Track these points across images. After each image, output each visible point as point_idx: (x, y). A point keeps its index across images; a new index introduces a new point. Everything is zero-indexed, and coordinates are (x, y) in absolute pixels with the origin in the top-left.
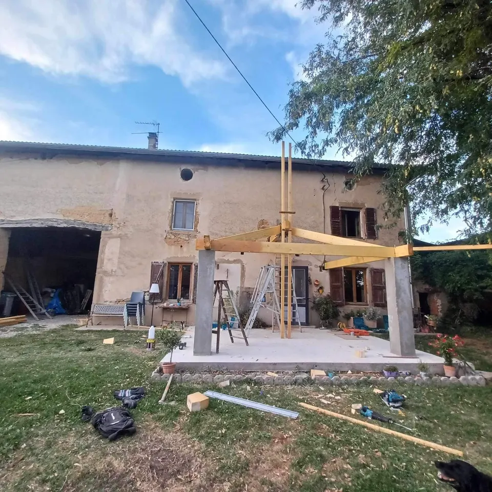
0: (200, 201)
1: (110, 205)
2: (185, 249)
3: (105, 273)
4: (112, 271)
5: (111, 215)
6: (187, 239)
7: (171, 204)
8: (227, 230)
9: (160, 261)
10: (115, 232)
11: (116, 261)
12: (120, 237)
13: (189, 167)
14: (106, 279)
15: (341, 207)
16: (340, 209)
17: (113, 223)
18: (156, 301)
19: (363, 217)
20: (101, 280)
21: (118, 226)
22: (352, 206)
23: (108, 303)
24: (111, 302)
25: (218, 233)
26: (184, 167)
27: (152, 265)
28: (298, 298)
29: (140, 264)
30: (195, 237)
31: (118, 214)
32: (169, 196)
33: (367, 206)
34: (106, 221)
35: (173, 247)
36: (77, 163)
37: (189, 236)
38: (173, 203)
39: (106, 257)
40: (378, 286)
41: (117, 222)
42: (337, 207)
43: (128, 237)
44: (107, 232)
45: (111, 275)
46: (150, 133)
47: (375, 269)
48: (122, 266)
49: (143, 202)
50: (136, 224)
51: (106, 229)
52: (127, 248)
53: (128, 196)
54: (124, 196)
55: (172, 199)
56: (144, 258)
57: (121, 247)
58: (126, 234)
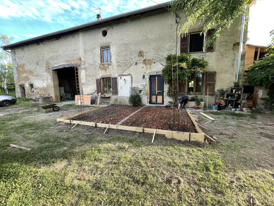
0: (111, 47)
1: (79, 55)
2: (107, 71)
4: (84, 83)
5: (80, 59)
6: (108, 66)
7: (100, 50)
8: (124, 60)
9: (99, 77)
10: (82, 67)
11: (85, 78)
12: (84, 69)
13: (105, 29)
14: (83, 86)
16: (188, 35)
17: (81, 63)
19: (205, 37)
21: (83, 64)
22: (197, 31)
25: (120, 61)
26: (103, 30)
27: (96, 79)
28: (158, 91)
29: (92, 79)
30: (110, 65)
31: (83, 59)
32: (99, 46)
33: (209, 28)
34: (79, 62)
35: (103, 71)
36: (67, 39)
37: (108, 64)
38: (101, 49)
43: (87, 69)
45: (84, 85)
47: (210, 72)
48: (87, 81)
49: (90, 51)
50: (88, 62)
51: (80, 66)
52: (87, 73)
53: (84, 50)
54: (83, 50)
55: (100, 48)
56: (93, 77)
57: (85, 73)
58: (86, 67)
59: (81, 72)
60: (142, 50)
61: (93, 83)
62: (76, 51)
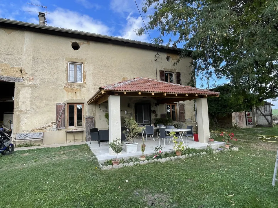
0: (86, 64)
1: (20, 64)
2: (78, 94)
3: (21, 111)
4: (26, 110)
5: (21, 71)
6: (79, 88)
7: (66, 65)
8: (104, 83)
9: (62, 102)
10: (25, 82)
11: (28, 103)
12: (30, 86)
13: (77, 41)
14: (22, 116)
15: (165, 71)
16: (164, 72)
17: (24, 77)
18: (61, 128)
19: (175, 77)
20: (18, 116)
21: (28, 79)
22: (170, 71)
23: (25, 132)
24: (28, 131)
25: (99, 84)
27: (56, 105)
28: (145, 121)
29: (48, 105)
30: (84, 87)
31: (27, 70)
32: (65, 59)
33: (177, 71)
34: (18, 75)
35: (70, 93)
37: (80, 86)
39: (20, 100)
40: (182, 112)
41: (27, 76)
42: (163, 71)
43: (36, 87)
44: (20, 83)
45: (26, 113)
46: (39, 13)
47: (181, 104)
48: (34, 107)
49: (46, 63)
50: (42, 78)
51: (19, 81)
52: (36, 95)
53: (34, 58)
54: (30, 58)
55: (67, 62)
56: (50, 101)
57: (31, 94)
58: (35, 85)
59: (20, 91)
60: (126, 77)
61: (49, 111)
62: (12, 56)
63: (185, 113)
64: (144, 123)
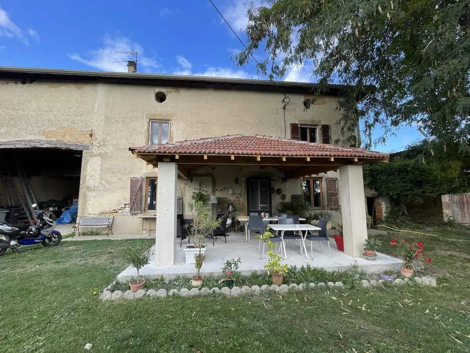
0: (173, 122)
1: (90, 126)
3: (88, 188)
4: (94, 186)
5: (91, 135)
7: (147, 124)
9: (138, 176)
10: (95, 150)
11: (97, 177)
12: (100, 155)
13: (163, 90)
14: (89, 194)
15: (301, 125)
16: (299, 126)
17: (94, 143)
18: (136, 212)
19: (319, 133)
20: (85, 196)
21: (98, 145)
22: (309, 123)
23: (92, 215)
24: (94, 214)
26: (158, 90)
27: (131, 180)
28: (262, 205)
29: (120, 179)
31: (98, 135)
32: (145, 117)
33: (323, 123)
34: (86, 141)
38: (149, 123)
39: (88, 173)
40: (332, 193)
41: (97, 142)
42: (296, 125)
43: (108, 156)
44: (89, 151)
45: (94, 190)
47: (330, 178)
48: (104, 182)
49: (121, 123)
50: (115, 143)
51: (87, 148)
52: (107, 166)
53: (106, 117)
54: (102, 118)
55: (148, 120)
56: (124, 174)
57: (102, 165)
58: (106, 153)
59: (88, 161)
61: (121, 188)
62: (82, 117)
63: (337, 194)
64: (259, 209)
